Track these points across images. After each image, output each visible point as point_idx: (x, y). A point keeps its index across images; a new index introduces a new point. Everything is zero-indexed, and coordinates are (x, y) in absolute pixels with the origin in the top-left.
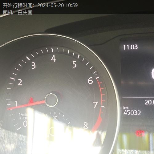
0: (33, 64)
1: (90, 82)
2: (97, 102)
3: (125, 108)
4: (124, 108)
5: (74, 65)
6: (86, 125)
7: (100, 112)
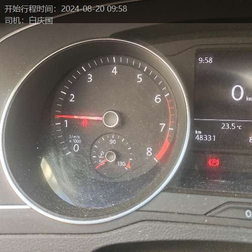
0: (90, 76)
2: (164, 124)
4: (196, 132)
5: (139, 80)
6: (149, 151)
7: (168, 135)
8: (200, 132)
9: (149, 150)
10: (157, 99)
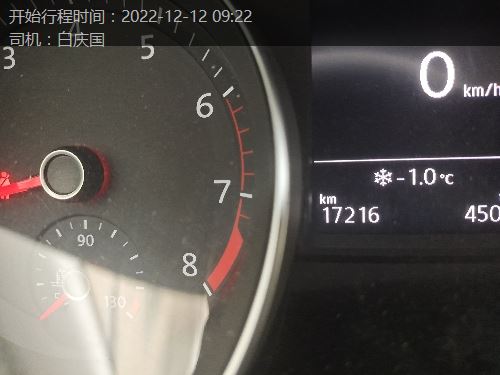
1: (205, 110)
2: (228, 183)
3: (326, 200)
4: (322, 200)
5: (148, 52)
6: (190, 263)
7: (238, 214)
8: (333, 199)
9: (190, 259)
10: (203, 107)
